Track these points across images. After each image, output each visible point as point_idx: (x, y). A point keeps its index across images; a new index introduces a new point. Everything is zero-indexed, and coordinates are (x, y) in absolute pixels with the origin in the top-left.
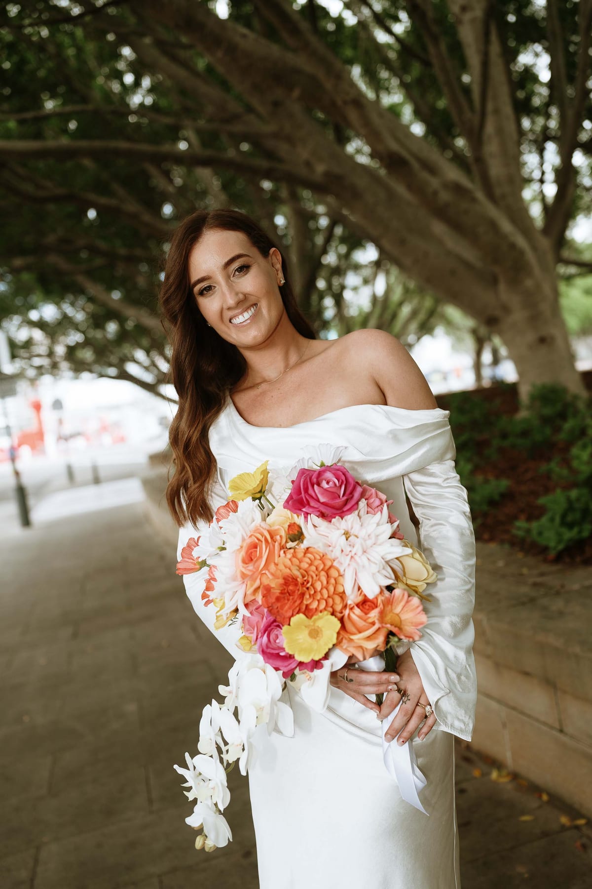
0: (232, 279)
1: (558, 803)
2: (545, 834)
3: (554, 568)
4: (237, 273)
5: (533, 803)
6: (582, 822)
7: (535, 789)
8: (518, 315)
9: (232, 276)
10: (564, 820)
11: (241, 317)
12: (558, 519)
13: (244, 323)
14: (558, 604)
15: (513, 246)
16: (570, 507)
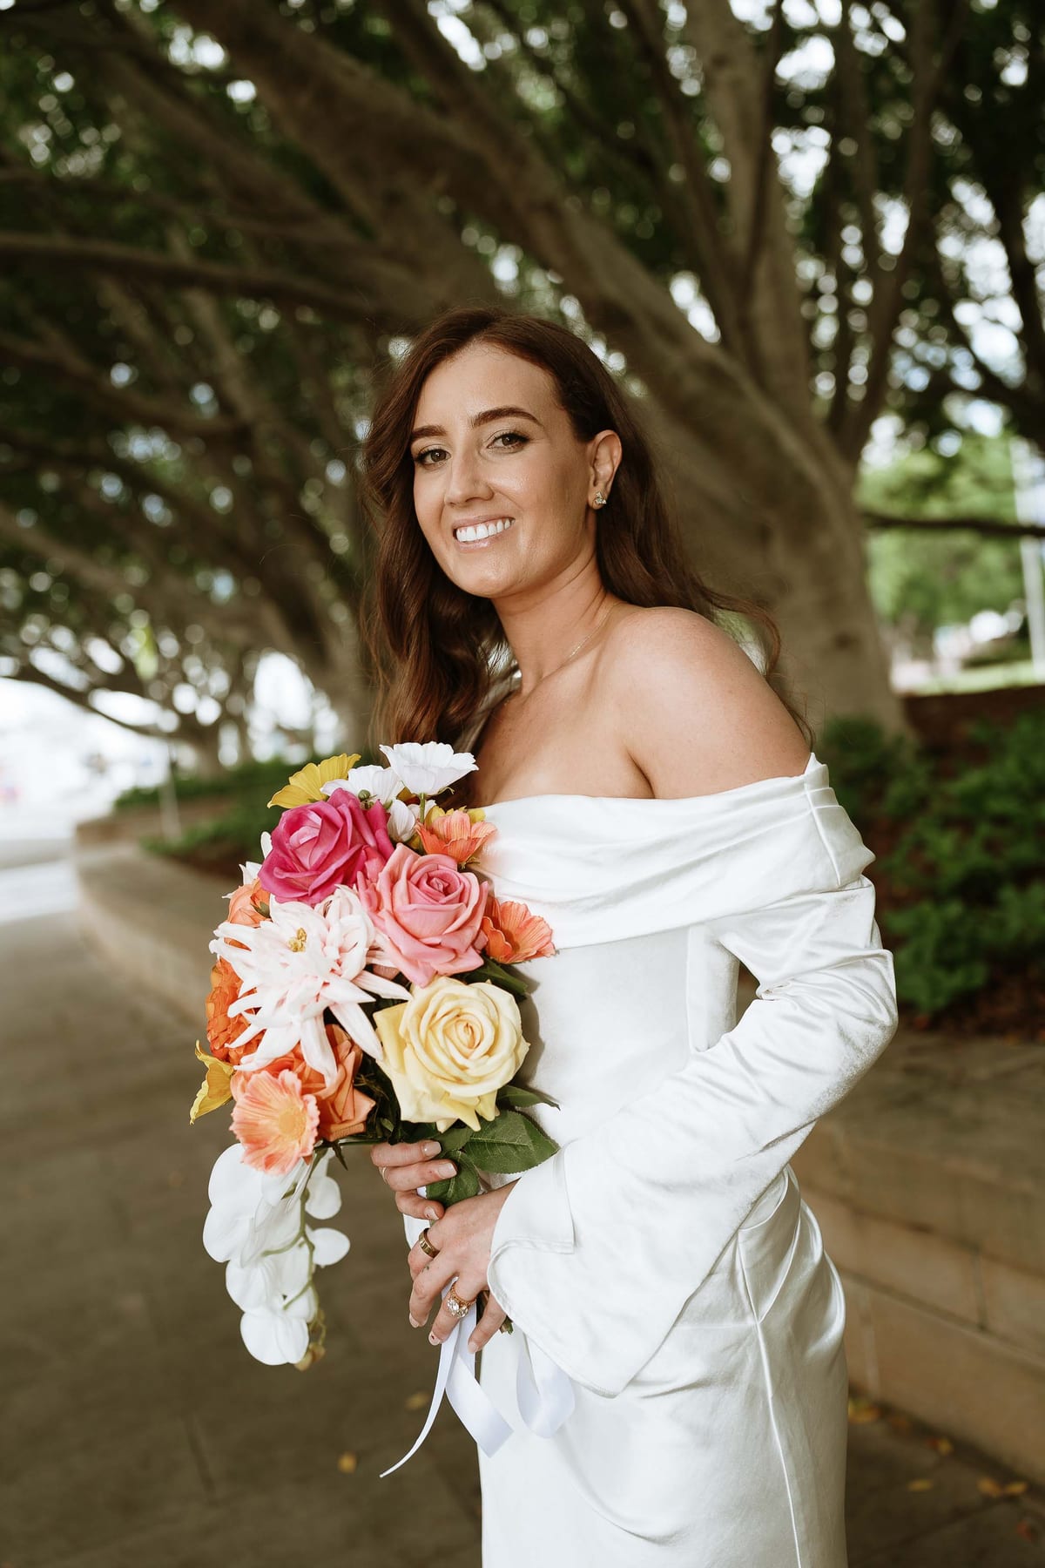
0: (483, 451)
1: (971, 1454)
2: (959, 1513)
3: (930, 1040)
4: (499, 443)
5: (925, 1457)
6: (1017, 1488)
7: (924, 1432)
8: (804, 597)
9: (485, 445)
10: (987, 1486)
11: (470, 529)
12: (928, 956)
13: (471, 546)
14: (963, 1106)
15: (801, 479)
16: (949, 937)
